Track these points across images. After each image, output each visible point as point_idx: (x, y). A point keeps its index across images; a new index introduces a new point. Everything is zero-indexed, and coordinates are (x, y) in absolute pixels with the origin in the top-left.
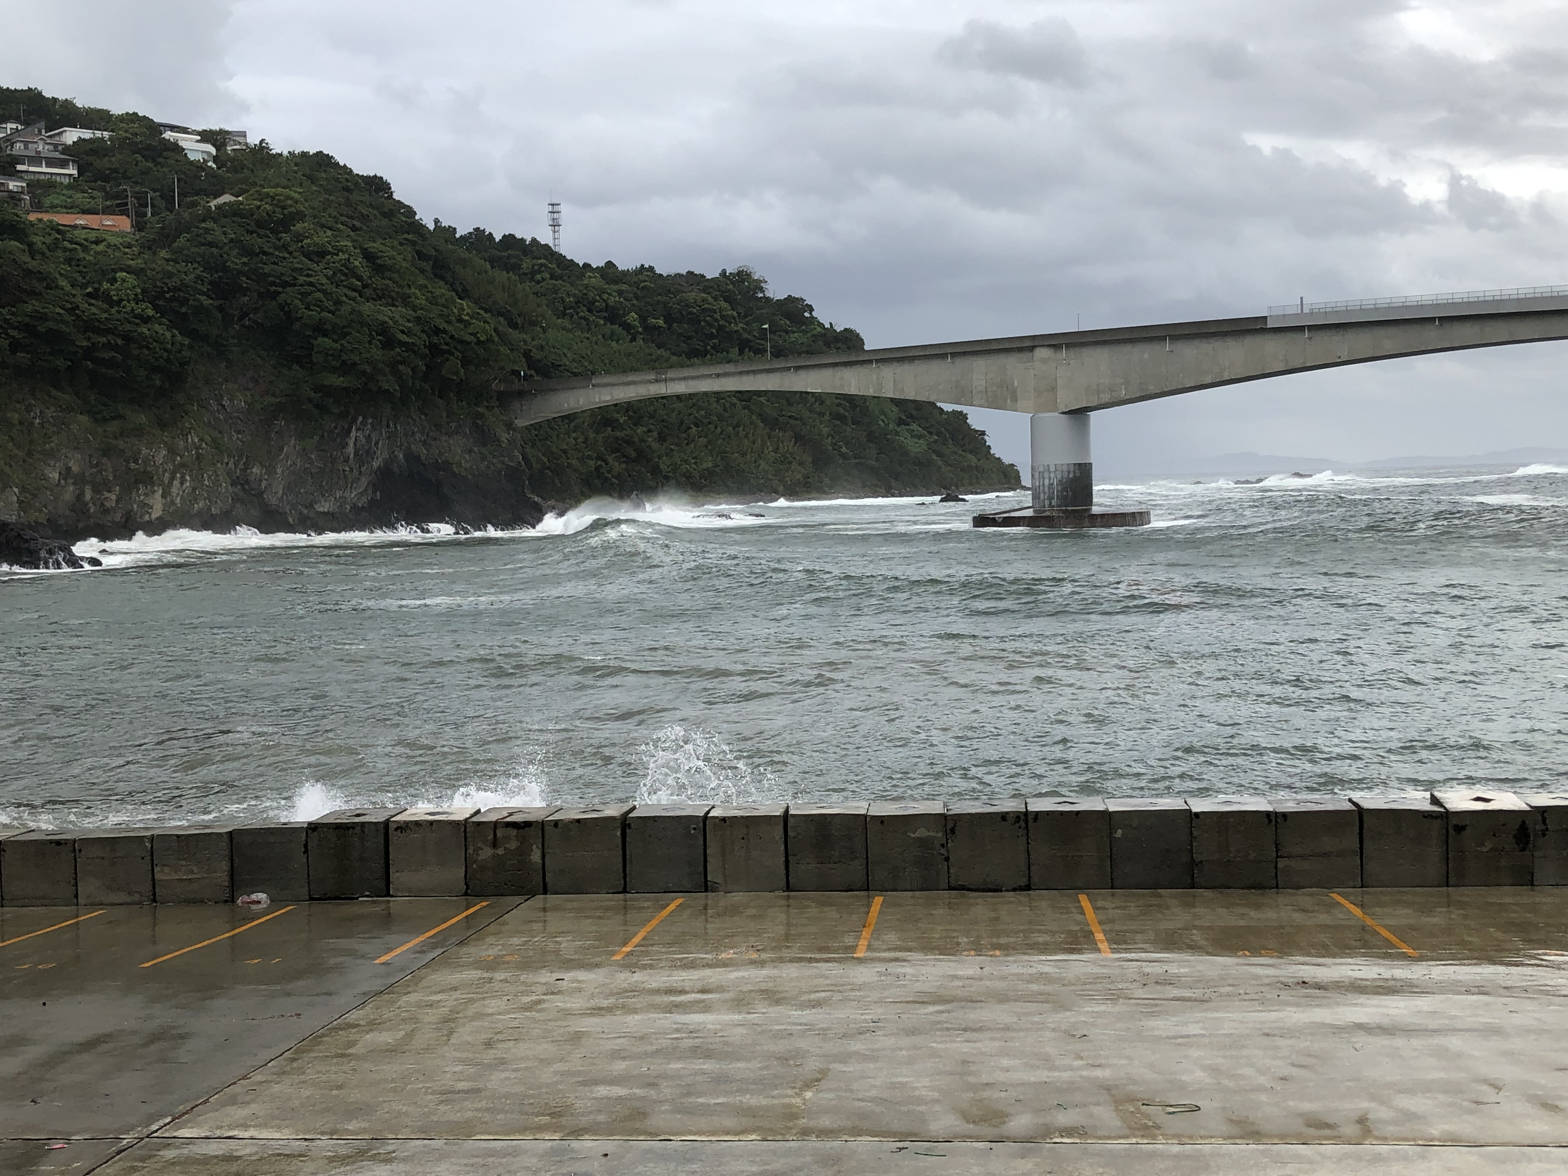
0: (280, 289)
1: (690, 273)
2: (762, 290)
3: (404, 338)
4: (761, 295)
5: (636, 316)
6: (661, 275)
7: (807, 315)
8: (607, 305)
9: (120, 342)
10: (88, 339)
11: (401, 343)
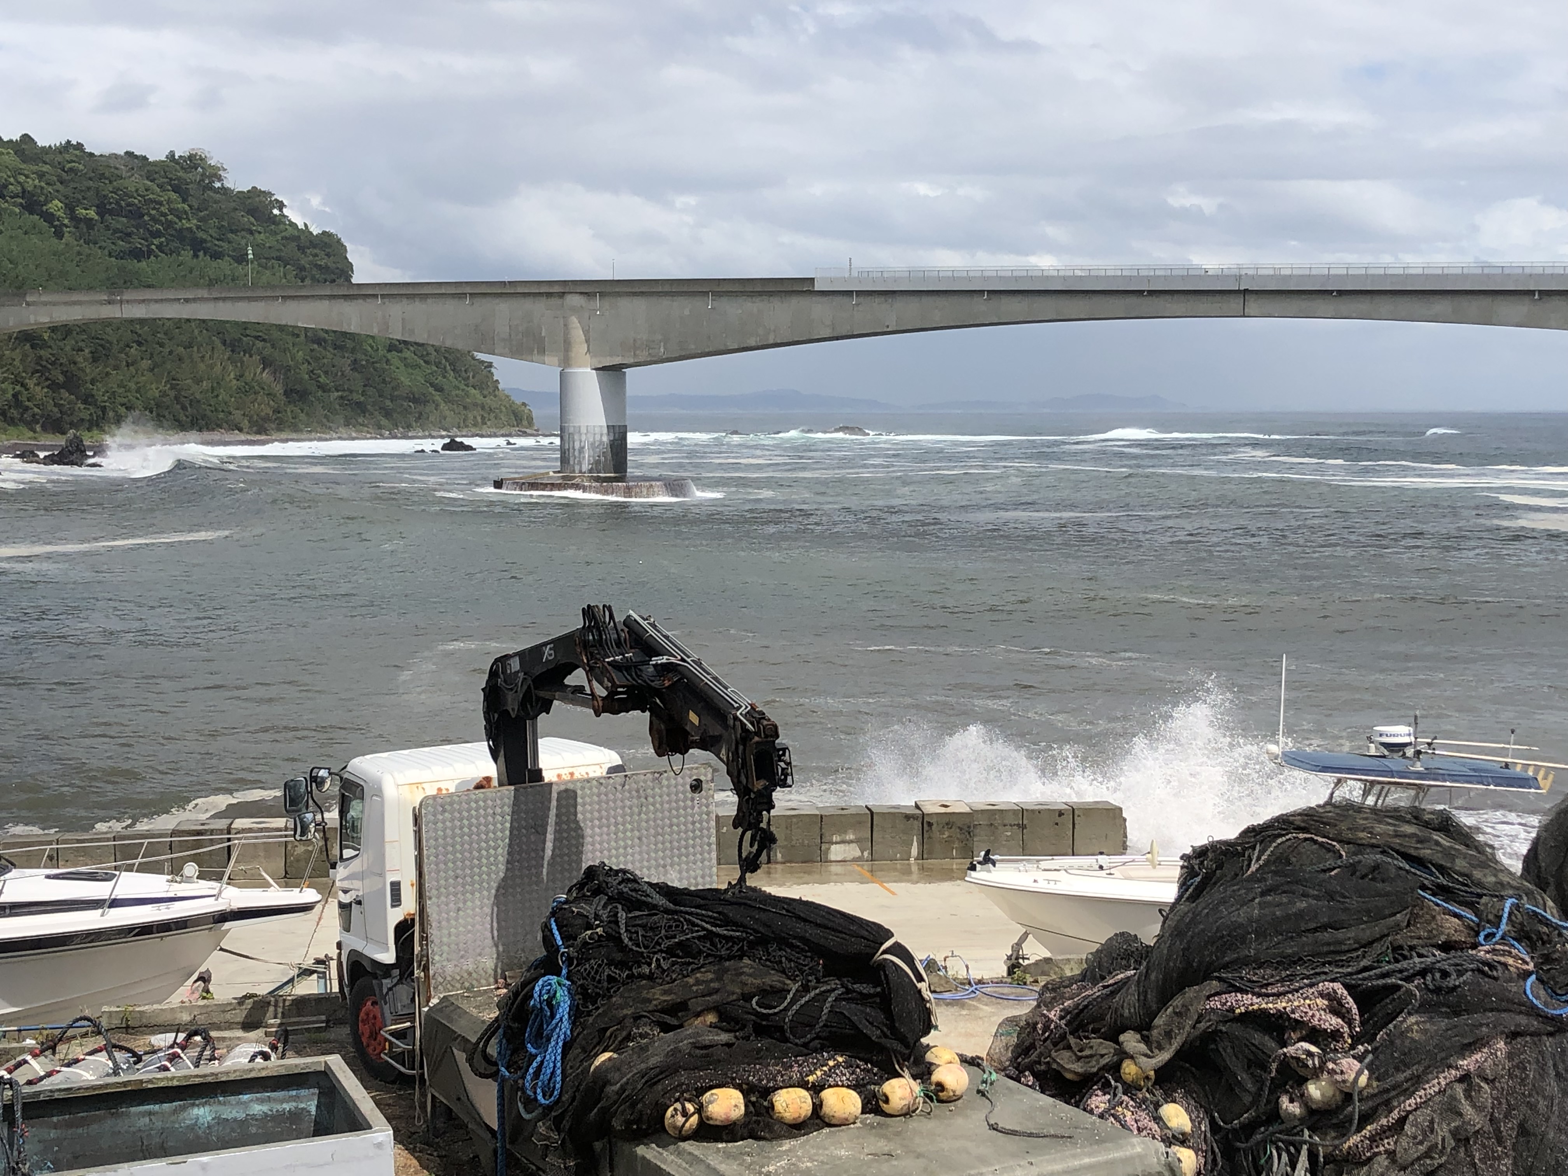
1: (129, 154)
2: (220, 179)
4: (217, 185)
5: (60, 205)
6: (91, 155)
7: (276, 212)
8: (24, 191)
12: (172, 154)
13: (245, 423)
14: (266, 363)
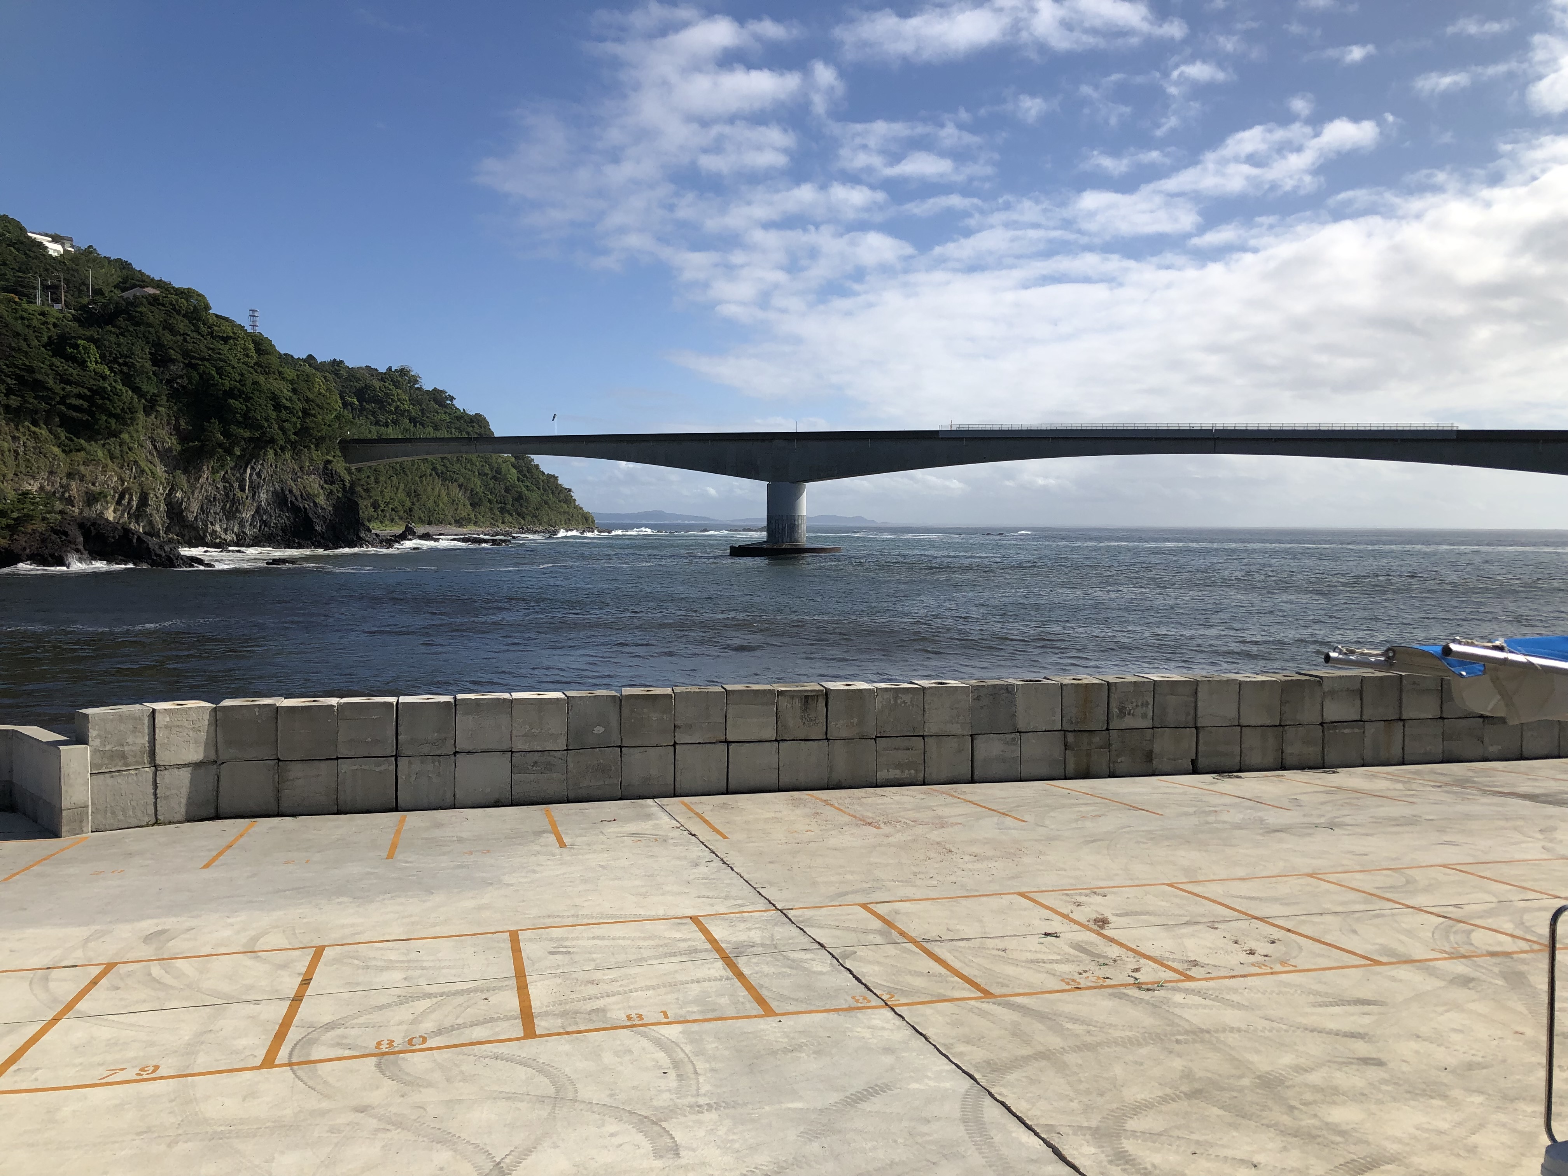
0: (200, 363)
1: (368, 367)
2: (418, 382)
3: (288, 404)
4: (418, 386)
6: (349, 367)
7: (449, 402)
9: (88, 394)
10: (63, 389)
11: (286, 408)
12: (390, 368)
13: (453, 521)
14: (460, 486)
